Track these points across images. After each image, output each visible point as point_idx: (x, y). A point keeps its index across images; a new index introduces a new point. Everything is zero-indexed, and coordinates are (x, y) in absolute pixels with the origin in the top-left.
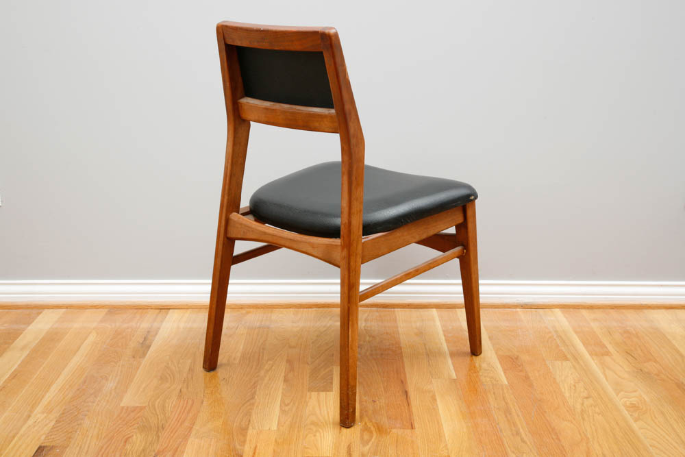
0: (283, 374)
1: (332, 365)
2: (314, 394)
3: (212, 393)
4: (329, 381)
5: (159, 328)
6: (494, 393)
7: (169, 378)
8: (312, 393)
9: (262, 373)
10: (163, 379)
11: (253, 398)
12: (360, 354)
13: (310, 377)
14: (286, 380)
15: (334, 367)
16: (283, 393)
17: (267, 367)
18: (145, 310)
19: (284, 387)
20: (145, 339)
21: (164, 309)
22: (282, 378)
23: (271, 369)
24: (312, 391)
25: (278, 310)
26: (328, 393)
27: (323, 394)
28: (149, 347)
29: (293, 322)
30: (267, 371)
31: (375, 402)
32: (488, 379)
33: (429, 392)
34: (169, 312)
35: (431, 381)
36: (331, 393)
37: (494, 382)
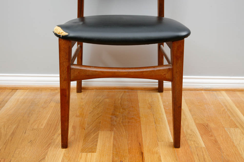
1: (99, 130)
2: (84, 154)
6: (197, 155)
11: (44, 158)
15: (100, 132)
16: (64, 153)
18: (4, 90)
21: (14, 89)
24: (83, 152)
26: (93, 153)
27: (89, 154)
32: (192, 143)
33: (157, 153)
34: (17, 91)
35: (158, 144)
36: (95, 154)
37: (197, 145)
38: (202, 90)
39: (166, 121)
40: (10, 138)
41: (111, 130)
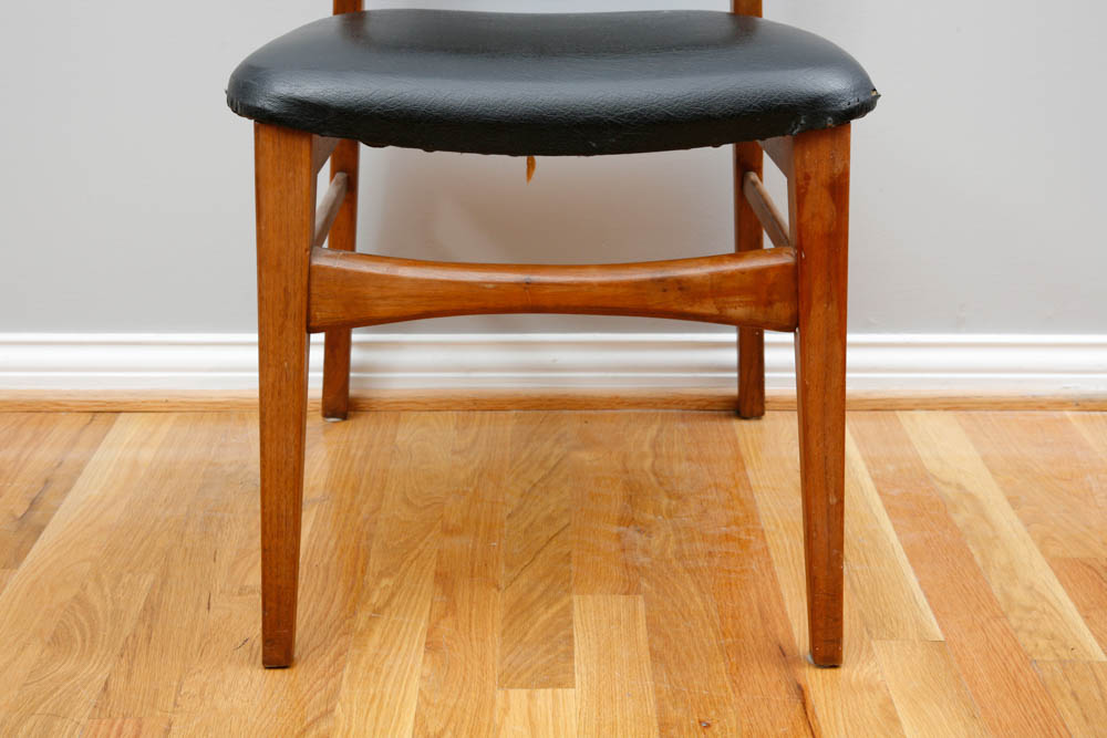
0: (423, 624)
1: (568, 591)
2: (518, 696)
3: (202, 693)
4: (562, 648)
5: (79, 469)
6: (1074, 694)
7: (79, 638)
8: (512, 692)
9: (362, 618)
10: (59, 641)
11: (329, 712)
12: (646, 552)
13: (503, 634)
14: (432, 646)
15: (575, 598)
16: (421, 692)
17: (375, 599)
18: (51, 416)
19: (427, 671)
20: (33, 504)
21: (103, 412)
22: (420, 637)
23: (388, 603)
24: (511, 686)
25: (415, 414)
26: (559, 690)
27: (544, 696)
28: (39, 530)
29: (454, 452)
30: (378, 611)
31: (708, 726)
32: (1042, 643)
33: (871, 688)
34: (116, 419)
35: (870, 649)
36: (571, 692)
37: (1064, 654)
38: (1061, 404)
39: (899, 549)
40: (143, 632)
41: (630, 589)
